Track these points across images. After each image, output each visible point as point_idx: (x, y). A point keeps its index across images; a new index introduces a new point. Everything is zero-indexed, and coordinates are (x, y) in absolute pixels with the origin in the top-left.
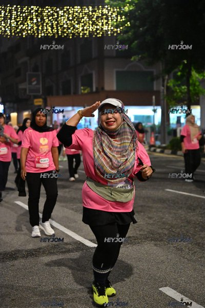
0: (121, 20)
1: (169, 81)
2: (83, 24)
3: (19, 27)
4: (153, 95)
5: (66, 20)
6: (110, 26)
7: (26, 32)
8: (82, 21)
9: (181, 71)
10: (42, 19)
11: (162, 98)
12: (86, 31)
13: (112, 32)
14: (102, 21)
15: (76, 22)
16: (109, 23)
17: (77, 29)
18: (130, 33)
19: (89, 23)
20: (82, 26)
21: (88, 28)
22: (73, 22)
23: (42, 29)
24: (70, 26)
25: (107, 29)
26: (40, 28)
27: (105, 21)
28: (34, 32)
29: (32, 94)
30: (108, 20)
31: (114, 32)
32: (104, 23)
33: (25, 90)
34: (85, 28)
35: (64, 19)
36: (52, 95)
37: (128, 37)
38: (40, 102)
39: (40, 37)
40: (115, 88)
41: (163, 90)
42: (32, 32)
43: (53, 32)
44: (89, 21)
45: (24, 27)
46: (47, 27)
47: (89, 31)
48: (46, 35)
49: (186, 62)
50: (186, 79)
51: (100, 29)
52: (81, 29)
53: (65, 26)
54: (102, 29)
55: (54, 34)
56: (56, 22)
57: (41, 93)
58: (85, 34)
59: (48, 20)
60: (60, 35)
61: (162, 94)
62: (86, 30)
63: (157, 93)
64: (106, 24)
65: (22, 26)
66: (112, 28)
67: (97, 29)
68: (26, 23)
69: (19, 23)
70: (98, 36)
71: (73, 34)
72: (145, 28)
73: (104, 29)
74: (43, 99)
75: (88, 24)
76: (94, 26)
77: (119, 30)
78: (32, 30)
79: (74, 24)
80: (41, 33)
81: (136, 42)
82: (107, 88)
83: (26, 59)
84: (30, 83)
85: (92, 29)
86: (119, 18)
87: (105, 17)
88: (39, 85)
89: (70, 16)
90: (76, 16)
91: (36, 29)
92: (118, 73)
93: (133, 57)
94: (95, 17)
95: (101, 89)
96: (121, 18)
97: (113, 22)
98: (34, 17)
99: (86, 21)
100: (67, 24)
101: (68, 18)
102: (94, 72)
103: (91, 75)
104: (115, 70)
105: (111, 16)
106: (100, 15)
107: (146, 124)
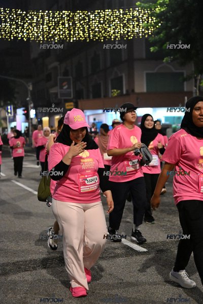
0: (152, 22)
2: (114, 27)
3: (51, 32)
5: (97, 24)
7: (58, 37)
8: (113, 25)
10: (74, 24)
12: (118, 33)
13: (143, 34)
14: (134, 23)
15: (108, 25)
16: (140, 25)
17: (109, 32)
18: (162, 35)
19: (120, 26)
20: (114, 29)
21: (119, 30)
22: (104, 25)
23: (74, 34)
24: (101, 30)
26: (72, 33)
27: (136, 23)
28: (65, 36)
29: (63, 98)
30: (139, 22)
31: (145, 34)
32: (135, 25)
33: (56, 94)
34: (117, 31)
35: (95, 23)
36: (83, 98)
37: (159, 38)
38: (71, 105)
39: (71, 41)
40: (145, 90)
41: (196, 90)
42: (64, 37)
43: (84, 35)
44: (120, 23)
45: (56, 32)
46: (78, 31)
47: (121, 34)
48: (77, 39)
51: (131, 31)
52: (112, 31)
53: (97, 29)
54: (133, 31)
55: (86, 38)
56: (88, 26)
57: (72, 97)
58: (116, 37)
59: (79, 24)
60: (91, 38)
63: (190, 94)
64: (137, 26)
65: (54, 31)
66: (143, 30)
67: (128, 32)
68: (58, 28)
69: (51, 28)
70: (129, 38)
71: (105, 37)
72: (178, 28)
73: (135, 31)
74: (74, 102)
76: (125, 28)
77: (150, 31)
78: (64, 35)
79: (106, 27)
80: (73, 38)
81: (168, 43)
82: (137, 90)
83: (56, 64)
84: (61, 87)
85: (124, 32)
86: (150, 19)
87: (135, 19)
88: (71, 89)
89: (101, 19)
90: (107, 19)
91: (68, 33)
92: (147, 75)
93: (165, 59)
94: (126, 20)
95: (131, 91)
96: (152, 20)
97: (144, 24)
98: (66, 22)
99: (117, 24)
100: (98, 28)
101: (99, 21)
102: (124, 75)
103: (121, 77)
104: (145, 72)
105: (142, 18)
106: (131, 17)
107: (177, 125)
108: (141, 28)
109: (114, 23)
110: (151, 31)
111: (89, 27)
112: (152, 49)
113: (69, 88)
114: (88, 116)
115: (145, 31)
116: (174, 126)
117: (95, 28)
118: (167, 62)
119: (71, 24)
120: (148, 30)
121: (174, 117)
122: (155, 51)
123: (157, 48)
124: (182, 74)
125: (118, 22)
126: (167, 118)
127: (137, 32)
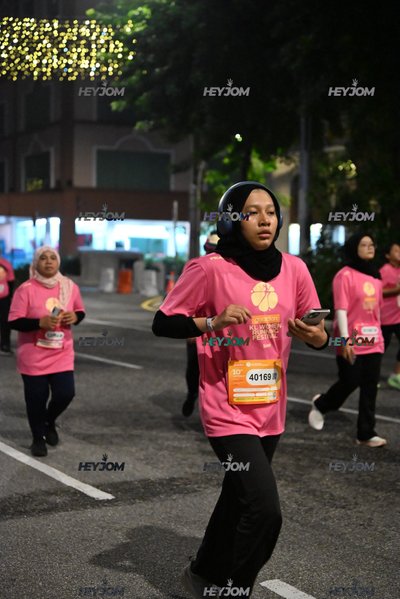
0: (116, 51)
1: (208, 173)
2: (40, 54)
4: (175, 200)
5: (7, 44)
6: (93, 61)
8: (38, 49)
9: (230, 156)
11: (192, 205)
12: (47, 67)
13: (98, 74)
14: (79, 50)
15: (27, 49)
16: (92, 54)
17: (28, 63)
18: (134, 78)
19: (52, 53)
20: (39, 58)
21: (50, 61)
22: (20, 48)
24: (13, 57)
25: (87, 66)
27: (85, 51)
30: (91, 50)
31: (102, 74)
32: (83, 54)
40: (93, 183)
41: (195, 191)
44: (52, 47)
47: (52, 68)
49: (238, 136)
50: (240, 170)
51: (74, 65)
52: (36, 62)
54: (78, 66)
58: (42, 74)
61: (192, 199)
62: (47, 65)
63: (183, 197)
64: (85, 57)
66: (98, 65)
67: (68, 66)
70: (70, 79)
71: (20, 73)
72: (166, 68)
73: (82, 66)
75: (49, 54)
76: (62, 58)
77: (110, 69)
79: (23, 53)
81: (145, 94)
82: (79, 181)
85: (59, 65)
86: (112, 46)
87: (83, 42)
89: (15, 36)
90: (27, 37)
92: (100, 153)
93: (139, 125)
94: (65, 41)
95: (64, 184)
96: (116, 47)
97: (99, 54)
99: (46, 48)
100: (8, 52)
101: (11, 39)
102: (52, 150)
103: (47, 155)
104: (95, 149)
105: (96, 40)
106: (75, 38)
107: (155, 256)
109: (40, 45)
110: (113, 68)
112: (114, 105)
115: (100, 68)
116: (148, 256)
118: (141, 132)
120: (108, 66)
121: (149, 240)
122: (121, 109)
123: (124, 103)
124: (167, 157)
125: (49, 46)
126: (134, 242)
127: (84, 69)
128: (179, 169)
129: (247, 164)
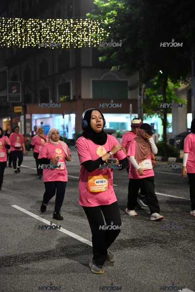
0: (101, 32)
1: (146, 90)
2: (64, 36)
4: (130, 103)
5: (49, 32)
7: (10, 43)
8: (64, 33)
9: (156, 81)
10: (26, 31)
11: (139, 106)
12: (68, 42)
13: (92, 44)
14: (83, 33)
15: (58, 34)
16: (89, 35)
17: (59, 40)
19: (70, 35)
20: (64, 38)
21: (69, 39)
22: (55, 33)
23: (26, 40)
24: (52, 38)
25: (87, 41)
26: (24, 39)
27: (86, 33)
28: (17, 42)
29: (11, 102)
30: (88, 32)
31: (94, 44)
32: (85, 35)
33: (5, 98)
34: (67, 39)
35: (46, 31)
36: (31, 103)
37: (108, 48)
38: (20, 109)
39: (23, 47)
40: (91, 97)
41: (140, 98)
43: (36, 42)
45: (8, 38)
46: (30, 38)
47: (71, 42)
48: (29, 46)
49: (161, 71)
50: (162, 88)
51: (81, 40)
52: (63, 40)
53: (48, 37)
54: (83, 40)
55: (37, 45)
56: (39, 34)
57: (21, 101)
58: (66, 45)
59: (31, 31)
61: (139, 103)
63: (134, 102)
65: (6, 36)
66: (92, 40)
67: (78, 41)
68: (10, 34)
69: (3, 34)
70: (79, 47)
72: (125, 40)
73: (85, 40)
74: (22, 106)
76: (75, 37)
77: (98, 41)
79: (57, 35)
80: (25, 44)
81: (115, 53)
82: (84, 96)
83: (5, 68)
84: (10, 91)
85: (74, 41)
86: (99, 30)
87: (85, 29)
88: (19, 93)
89: (52, 28)
90: (58, 28)
91: (20, 40)
92: (93, 81)
93: (113, 67)
94: (76, 29)
95: (78, 97)
97: (93, 34)
98: (18, 29)
99: (67, 33)
100: (50, 36)
101: (51, 30)
102: (71, 81)
103: (69, 84)
104: (92, 79)
105: (91, 28)
106: (81, 27)
107: (121, 131)
108: (90, 38)
109: (64, 32)
110: (100, 41)
111: (41, 35)
112: (100, 59)
113: (18, 92)
114: (36, 120)
115: (93, 41)
116: (118, 131)
117: (46, 36)
118: (114, 71)
119: (23, 31)
120: (97, 40)
121: (118, 123)
122: (104, 60)
123: (105, 57)
124: (126, 82)
125: (69, 32)
126: (111, 124)
127: (86, 42)
128: (132, 88)
129: (166, 85)
